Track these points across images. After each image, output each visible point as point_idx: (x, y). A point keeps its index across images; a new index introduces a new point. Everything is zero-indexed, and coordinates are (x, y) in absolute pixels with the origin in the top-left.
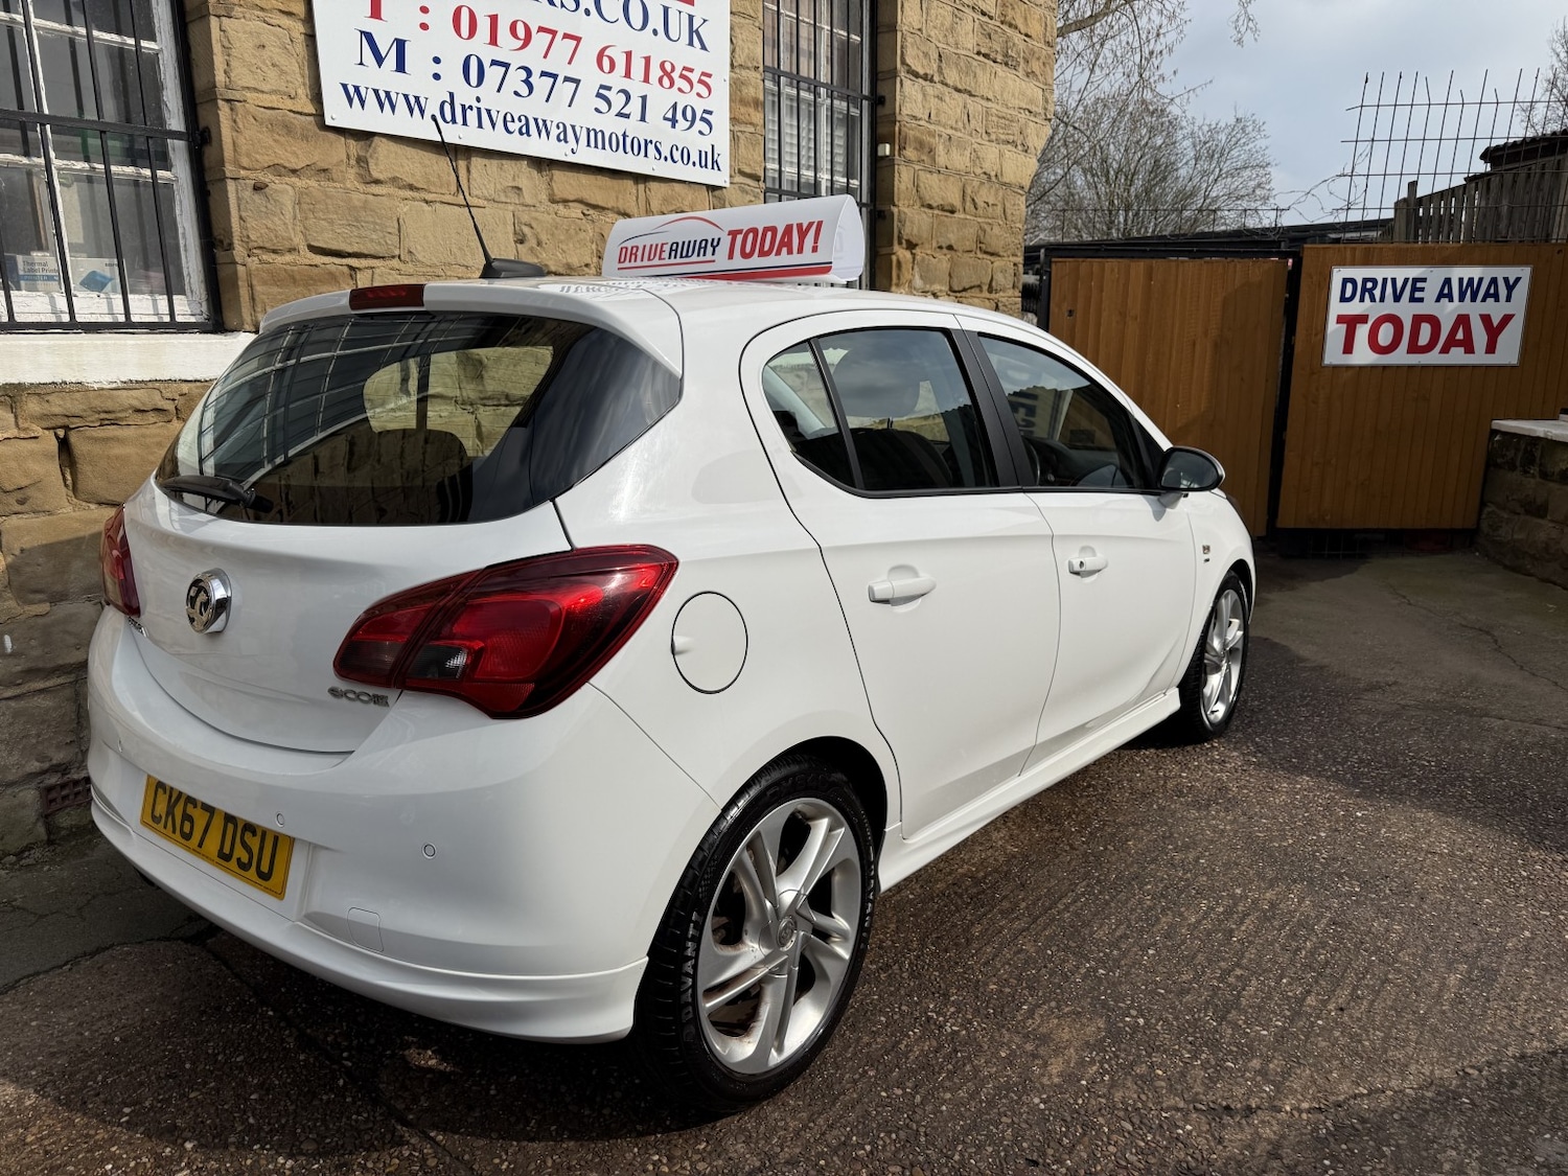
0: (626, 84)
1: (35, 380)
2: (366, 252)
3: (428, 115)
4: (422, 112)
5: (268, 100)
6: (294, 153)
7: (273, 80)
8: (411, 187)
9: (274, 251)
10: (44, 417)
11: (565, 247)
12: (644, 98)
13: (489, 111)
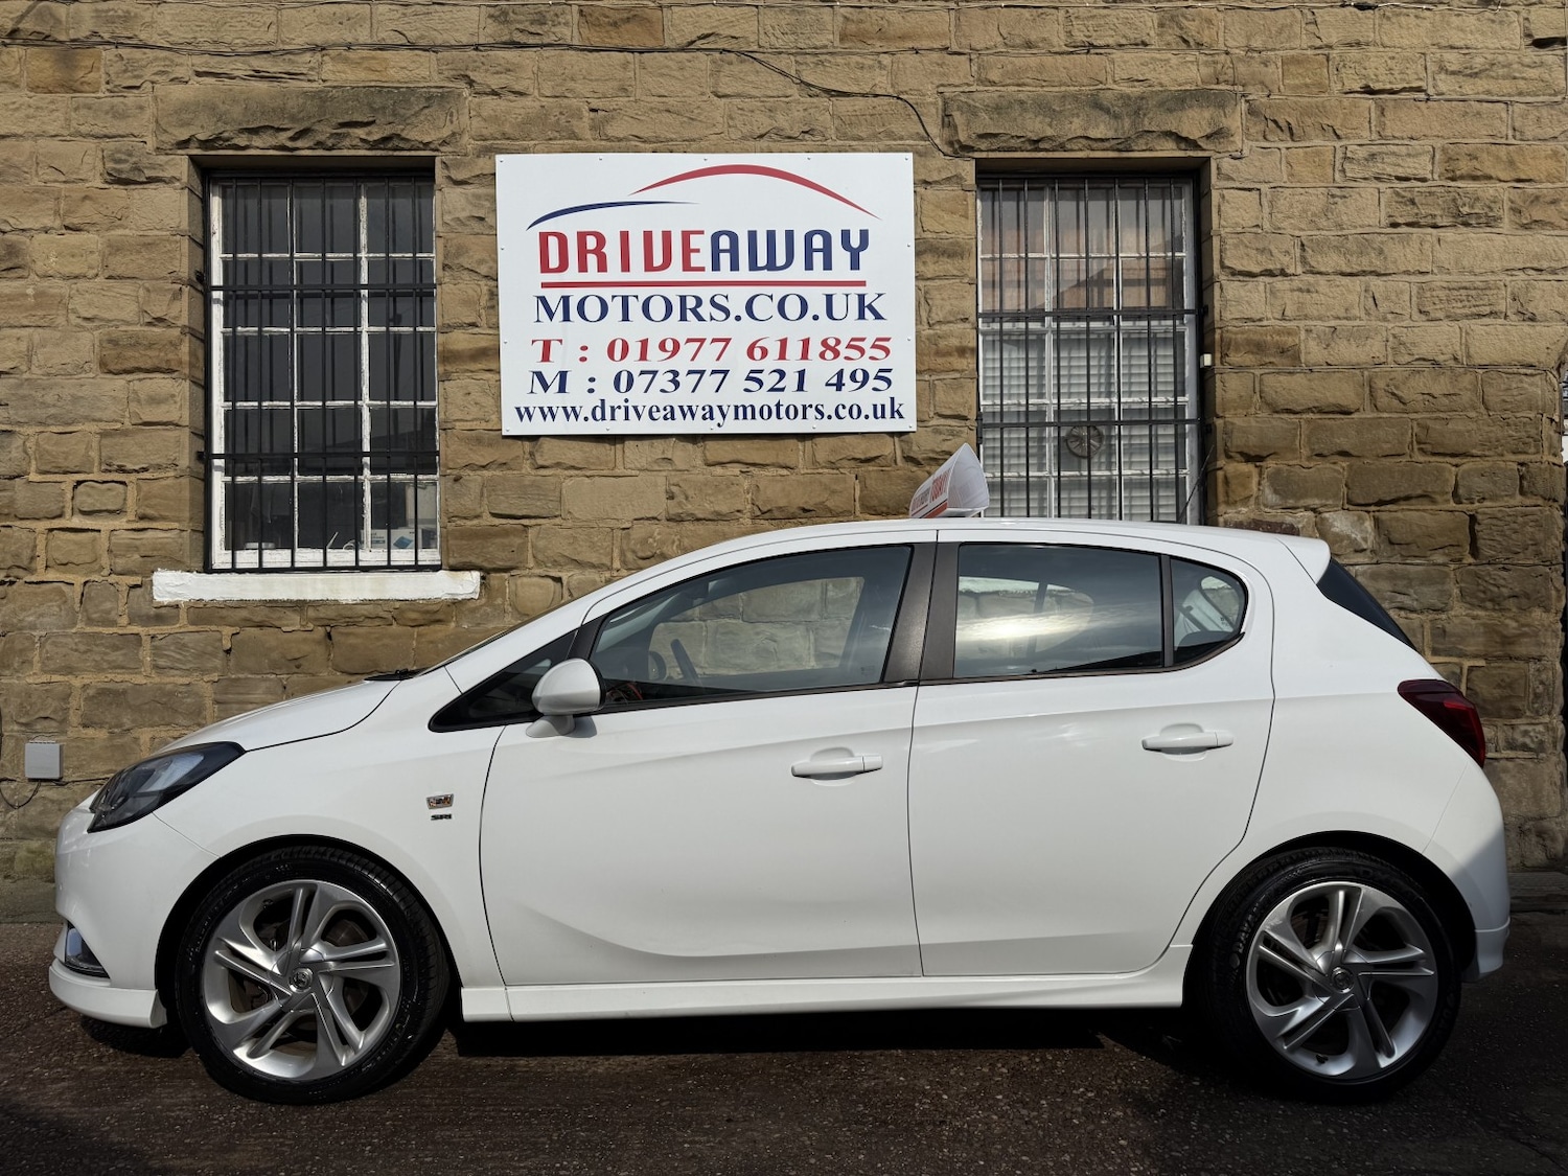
0: (781, 365)
1: (312, 598)
2: (532, 514)
3: (581, 418)
4: (577, 417)
5: (468, 425)
6: (482, 455)
7: (475, 411)
8: (573, 468)
9: (465, 518)
10: (317, 619)
11: (712, 499)
12: (802, 374)
13: (635, 408)
